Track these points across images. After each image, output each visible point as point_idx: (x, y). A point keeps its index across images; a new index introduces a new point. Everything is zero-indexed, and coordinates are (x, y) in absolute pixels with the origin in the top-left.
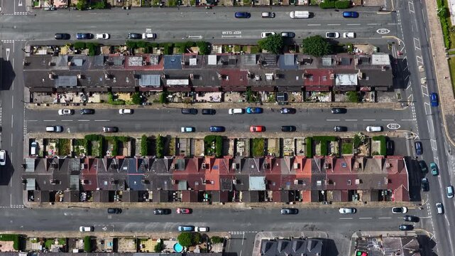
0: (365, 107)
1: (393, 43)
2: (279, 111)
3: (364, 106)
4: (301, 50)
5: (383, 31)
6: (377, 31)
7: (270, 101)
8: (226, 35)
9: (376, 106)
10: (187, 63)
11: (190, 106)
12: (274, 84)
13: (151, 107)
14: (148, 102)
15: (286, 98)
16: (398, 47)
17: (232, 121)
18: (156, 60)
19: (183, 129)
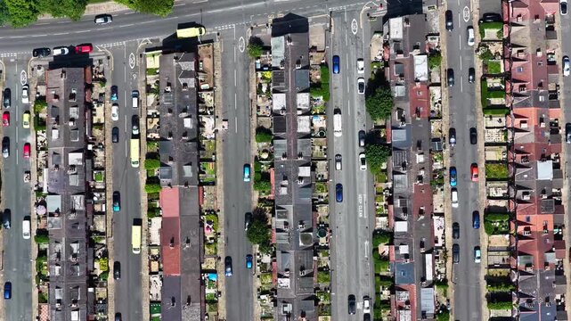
0: (445, 47)
1: (368, 15)
2: (452, 149)
3: (444, 50)
4: (380, 122)
5: (354, 27)
6: (355, 33)
7: (442, 159)
8: (363, 213)
9: (443, 35)
10: (406, 256)
11: (450, 253)
12: (427, 152)
13: (452, 300)
14: (445, 304)
15: (438, 140)
16: (373, 9)
17: (466, 203)
18: (403, 294)
19: (477, 261)
